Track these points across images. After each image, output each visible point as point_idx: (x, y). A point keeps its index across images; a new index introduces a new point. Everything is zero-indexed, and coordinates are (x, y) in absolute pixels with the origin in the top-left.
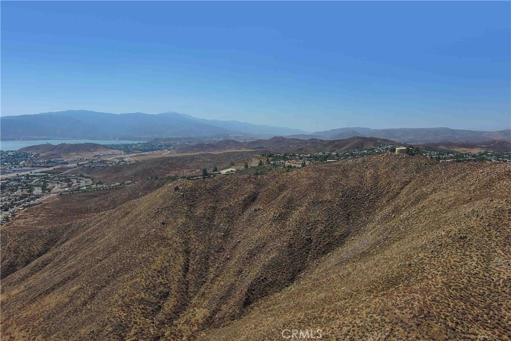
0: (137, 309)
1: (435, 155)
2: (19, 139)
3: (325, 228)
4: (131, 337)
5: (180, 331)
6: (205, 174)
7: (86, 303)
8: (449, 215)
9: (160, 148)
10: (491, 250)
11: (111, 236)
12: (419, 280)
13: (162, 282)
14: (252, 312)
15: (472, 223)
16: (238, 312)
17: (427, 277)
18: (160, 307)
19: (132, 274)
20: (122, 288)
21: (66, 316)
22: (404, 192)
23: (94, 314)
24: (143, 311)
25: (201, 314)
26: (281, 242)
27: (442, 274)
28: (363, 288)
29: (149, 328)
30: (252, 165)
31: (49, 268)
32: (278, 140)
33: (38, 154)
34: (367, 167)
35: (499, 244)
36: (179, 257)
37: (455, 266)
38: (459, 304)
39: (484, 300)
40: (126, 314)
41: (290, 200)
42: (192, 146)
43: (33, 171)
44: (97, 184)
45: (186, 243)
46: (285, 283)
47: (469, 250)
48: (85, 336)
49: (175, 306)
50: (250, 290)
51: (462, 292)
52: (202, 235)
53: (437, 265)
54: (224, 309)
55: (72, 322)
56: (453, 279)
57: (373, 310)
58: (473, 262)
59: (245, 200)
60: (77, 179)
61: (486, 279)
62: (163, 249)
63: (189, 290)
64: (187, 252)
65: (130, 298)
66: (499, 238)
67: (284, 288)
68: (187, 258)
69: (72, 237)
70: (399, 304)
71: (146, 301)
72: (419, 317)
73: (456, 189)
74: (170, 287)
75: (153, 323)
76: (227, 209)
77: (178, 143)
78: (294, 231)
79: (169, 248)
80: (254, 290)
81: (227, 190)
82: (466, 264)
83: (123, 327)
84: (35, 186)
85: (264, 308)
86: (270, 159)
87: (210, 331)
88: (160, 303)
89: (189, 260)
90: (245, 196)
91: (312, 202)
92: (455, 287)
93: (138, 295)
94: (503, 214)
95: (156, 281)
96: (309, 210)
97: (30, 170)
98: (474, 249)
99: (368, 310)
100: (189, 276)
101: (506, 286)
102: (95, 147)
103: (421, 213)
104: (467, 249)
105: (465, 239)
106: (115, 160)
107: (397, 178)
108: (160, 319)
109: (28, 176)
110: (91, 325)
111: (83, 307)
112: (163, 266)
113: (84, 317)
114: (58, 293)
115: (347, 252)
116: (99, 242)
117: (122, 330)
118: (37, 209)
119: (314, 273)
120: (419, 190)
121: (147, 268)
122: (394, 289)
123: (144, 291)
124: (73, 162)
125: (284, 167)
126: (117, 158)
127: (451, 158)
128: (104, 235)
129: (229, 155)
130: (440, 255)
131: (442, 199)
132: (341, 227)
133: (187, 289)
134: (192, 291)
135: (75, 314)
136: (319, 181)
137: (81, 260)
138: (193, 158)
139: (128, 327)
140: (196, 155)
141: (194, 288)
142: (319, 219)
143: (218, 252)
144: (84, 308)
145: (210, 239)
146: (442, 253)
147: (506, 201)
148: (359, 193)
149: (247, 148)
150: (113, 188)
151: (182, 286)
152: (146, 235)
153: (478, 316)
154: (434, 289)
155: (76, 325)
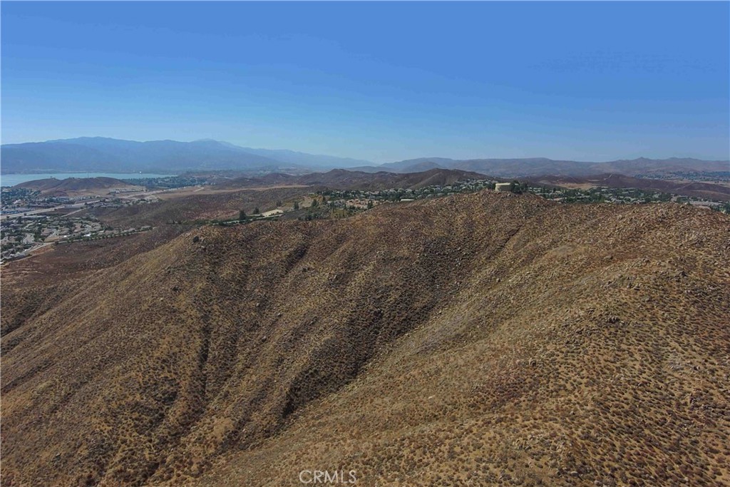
0: (127, 420)
1: (538, 192)
2: (20, 173)
3: (401, 296)
4: (116, 465)
5: (189, 455)
6: (243, 217)
7: (56, 409)
8: (584, 282)
9: (193, 183)
10: (661, 342)
11: (103, 306)
12: (552, 392)
13: (167, 377)
14: (296, 424)
15: (623, 297)
16: (275, 424)
17: (565, 387)
18: (162, 415)
19: (125, 364)
20: (109, 388)
21: (24, 430)
22: (510, 245)
23: (64, 427)
24: (137, 422)
25: (220, 426)
26: (339, 317)
27: (588, 382)
28: (462, 399)
29: (143, 450)
30: (303, 205)
31: (16, 352)
32: (339, 173)
33: (39, 192)
34: (457, 210)
35: (670, 331)
36: (195, 338)
37: (608, 369)
38: (628, 443)
39: (666, 432)
40: (111, 428)
41: (352, 257)
42: (231, 181)
43: (28, 213)
44: (106, 229)
45: (205, 318)
46: (343, 379)
47: (625, 341)
48: (47, 463)
49: (184, 414)
50: (294, 390)
51: (629, 418)
52: (228, 306)
53: (578, 366)
54: (255, 419)
55: (31, 439)
56: (609, 394)
57: (487, 455)
58: (635, 362)
59: (289, 256)
60: (82, 222)
61: (661, 394)
62: (172, 327)
63: (207, 388)
64: (206, 331)
65: (118, 403)
66: (669, 322)
67: (342, 386)
68: (206, 340)
69: (56, 305)
70: (532, 446)
71: (142, 407)
72: (569, 472)
73: (586, 242)
74: (178, 384)
75: (150, 441)
76: (265, 268)
77: (215, 177)
78: (358, 300)
79: (181, 325)
80: (299, 389)
81: (267, 241)
82: (625, 366)
83: (105, 449)
84: (28, 232)
85: (313, 418)
86: (327, 197)
87: (233, 455)
88: (162, 410)
89: (208, 342)
90: (290, 249)
91: (383, 259)
92: (615, 409)
93: (131, 398)
94: (668, 284)
95: (160, 375)
96: (379, 270)
97: (24, 211)
98: (633, 339)
99: (479, 453)
100: (208, 366)
101: (698, 406)
102: (110, 182)
103: (539, 277)
104: (622, 340)
105: (617, 323)
106: (134, 198)
107: (500, 225)
108: (161, 435)
109: (20, 219)
110: (58, 445)
111: (51, 416)
112: (171, 352)
113: (50, 431)
114: (19, 393)
115: (434, 333)
116: (87, 315)
117: (101, 454)
118: (22, 262)
119: (385, 364)
120: (531, 243)
121: (147, 355)
122: (512, 404)
123: (141, 391)
124: (80, 201)
125: (345, 208)
126: (136, 197)
127: (559, 196)
128: (96, 304)
129: (275, 193)
130: (582, 350)
131: (568, 256)
132: (424, 295)
133: (204, 387)
134: (210, 389)
135: (38, 427)
136: (392, 229)
137: (59, 341)
138: (230, 197)
139: (112, 449)
140: (235, 193)
141: (214, 386)
142: (393, 283)
143: (250, 330)
144: (53, 417)
145: (239, 311)
146: (584, 345)
147: (669, 262)
148: (447, 247)
149: (299, 184)
150: (124, 235)
151: (197, 383)
152: (150, 307)
153: (665, 467)
154: (582, 412)
155: (37, 445)
